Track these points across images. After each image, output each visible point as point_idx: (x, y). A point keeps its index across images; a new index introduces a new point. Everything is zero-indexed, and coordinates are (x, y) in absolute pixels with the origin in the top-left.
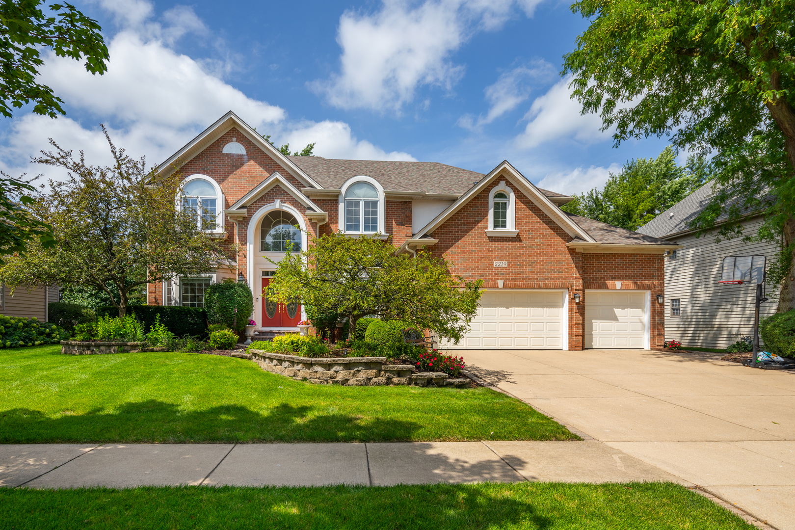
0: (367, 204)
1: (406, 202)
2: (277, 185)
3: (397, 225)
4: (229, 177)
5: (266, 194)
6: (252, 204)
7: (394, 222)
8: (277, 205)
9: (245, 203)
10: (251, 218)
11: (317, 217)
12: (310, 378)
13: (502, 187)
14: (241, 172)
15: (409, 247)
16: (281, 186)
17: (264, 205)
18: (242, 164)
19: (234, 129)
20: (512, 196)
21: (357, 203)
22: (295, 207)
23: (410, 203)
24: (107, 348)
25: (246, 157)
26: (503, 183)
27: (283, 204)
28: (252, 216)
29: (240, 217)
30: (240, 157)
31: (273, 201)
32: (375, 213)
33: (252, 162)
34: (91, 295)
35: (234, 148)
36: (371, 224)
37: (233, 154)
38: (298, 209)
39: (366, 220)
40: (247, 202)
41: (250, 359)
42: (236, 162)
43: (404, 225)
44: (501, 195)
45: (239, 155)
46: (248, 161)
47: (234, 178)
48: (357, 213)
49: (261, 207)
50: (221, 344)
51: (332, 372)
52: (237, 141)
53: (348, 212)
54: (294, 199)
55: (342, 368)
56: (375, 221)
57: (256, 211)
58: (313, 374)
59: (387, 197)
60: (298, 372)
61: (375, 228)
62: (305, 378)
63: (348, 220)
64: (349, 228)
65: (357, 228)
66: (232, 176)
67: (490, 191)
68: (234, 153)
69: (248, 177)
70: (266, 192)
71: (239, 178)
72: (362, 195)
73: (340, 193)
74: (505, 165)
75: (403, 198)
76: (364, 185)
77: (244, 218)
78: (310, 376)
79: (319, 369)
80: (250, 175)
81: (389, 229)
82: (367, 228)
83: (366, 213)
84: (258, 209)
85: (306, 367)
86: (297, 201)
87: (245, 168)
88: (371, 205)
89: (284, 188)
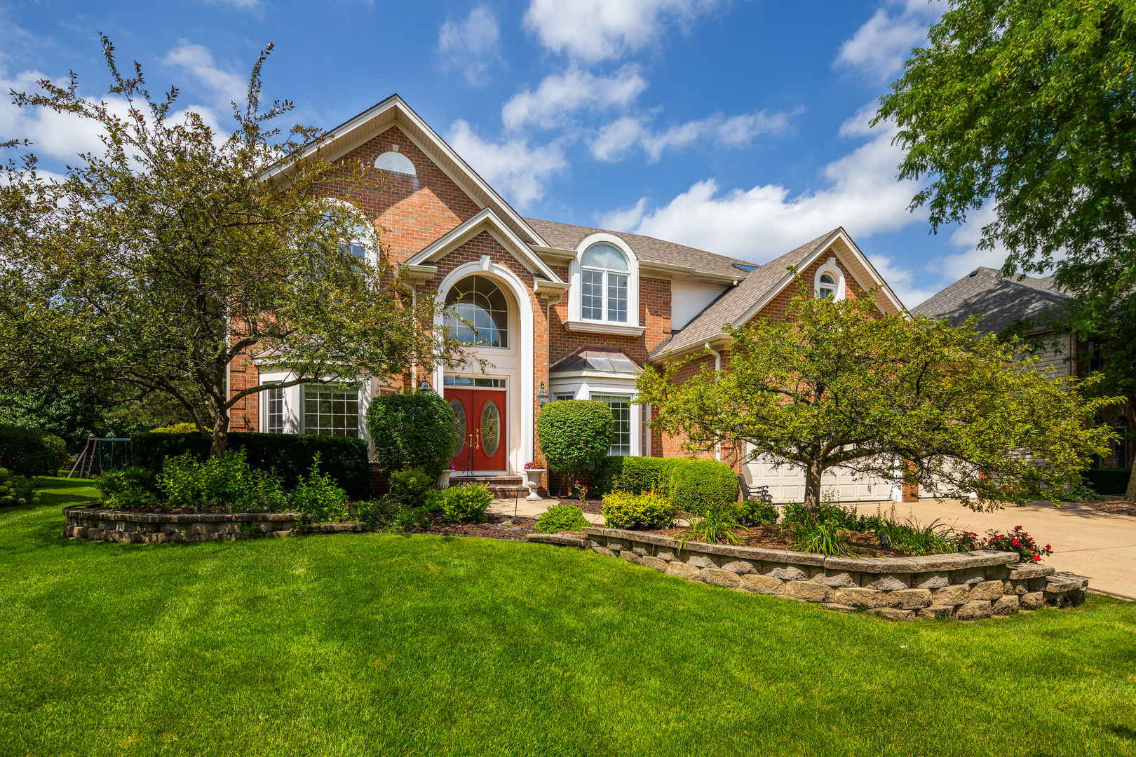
0: (612, 277)
1: (663, 282)
2: (485, 232)
3: (652, 315)
4: (387, 212)
5: (466, 244)
6: (442, 259)
7: (647, 310)
8: (484, 265)
9: (431, 257)
10: (439, 283)
11: (548, 290)
12: (875, 607)
13: (830, 266)
14: (408, 205)
15: (713, 347)
16: (491, 233)
17: (463, 263)
18: (410, 193)
19: (394, 130)
20: (842, 280)
21: (598, 276)
22: (514, 272)
23: (669, 282)
24: (210, 527)
25: (416, 182)
26: (832, 261)
27: (495, 265)
28: (441, 280)
29: (422, 279)
30: (406, 179)
31: (478, 258)
32: (623, 293)
33: (426, 191)
34: (30, 411)
35: (394, 162)
36: (618, 310)
37: (393, 173)
38: (518, 276)
39: (611, 304)
40: (435, 255)
41: (583, 548)
42: (399, 188)
43: (660, 316)
44: (825, 279)
45: (403, 175)
46: (421, 188)
47: (395, 214)
48: (598, 290)
49: (457, 266)
50: (471, 513)
51: (923, 590)
52: (399, 151)
53: (585, 289)
54: (512, 257)
55: (946, 580)
56: (623, 305)
57: (448, 272)
58: (879, 596)
59: (641, 270)
60: (832, 591)
61: (623, 317)
62: (862, 605)
63: (585, 301)
64: (585, 314)
65: (598, 315)
66: (391, 210)
67: (815, 271)
68: (395, 170)
69: (420, 215)
70: (466, 241)
71: (404, 216)
72: (605, 264)
73: (574, 257)
74: (840, 235)
75: (659, 273)
76: (607, 248)
77: (428, 282)
78: (875, 602)
79: (897, 585)
80: (423, 211)
81: (642, 321)
82: (612, 316)
83: (611, 292)
84: (452, 269)
85: (854, 581)
86: (517, 261)
87: (415, 198)
88: (619, 281)
89: (496, 237)
